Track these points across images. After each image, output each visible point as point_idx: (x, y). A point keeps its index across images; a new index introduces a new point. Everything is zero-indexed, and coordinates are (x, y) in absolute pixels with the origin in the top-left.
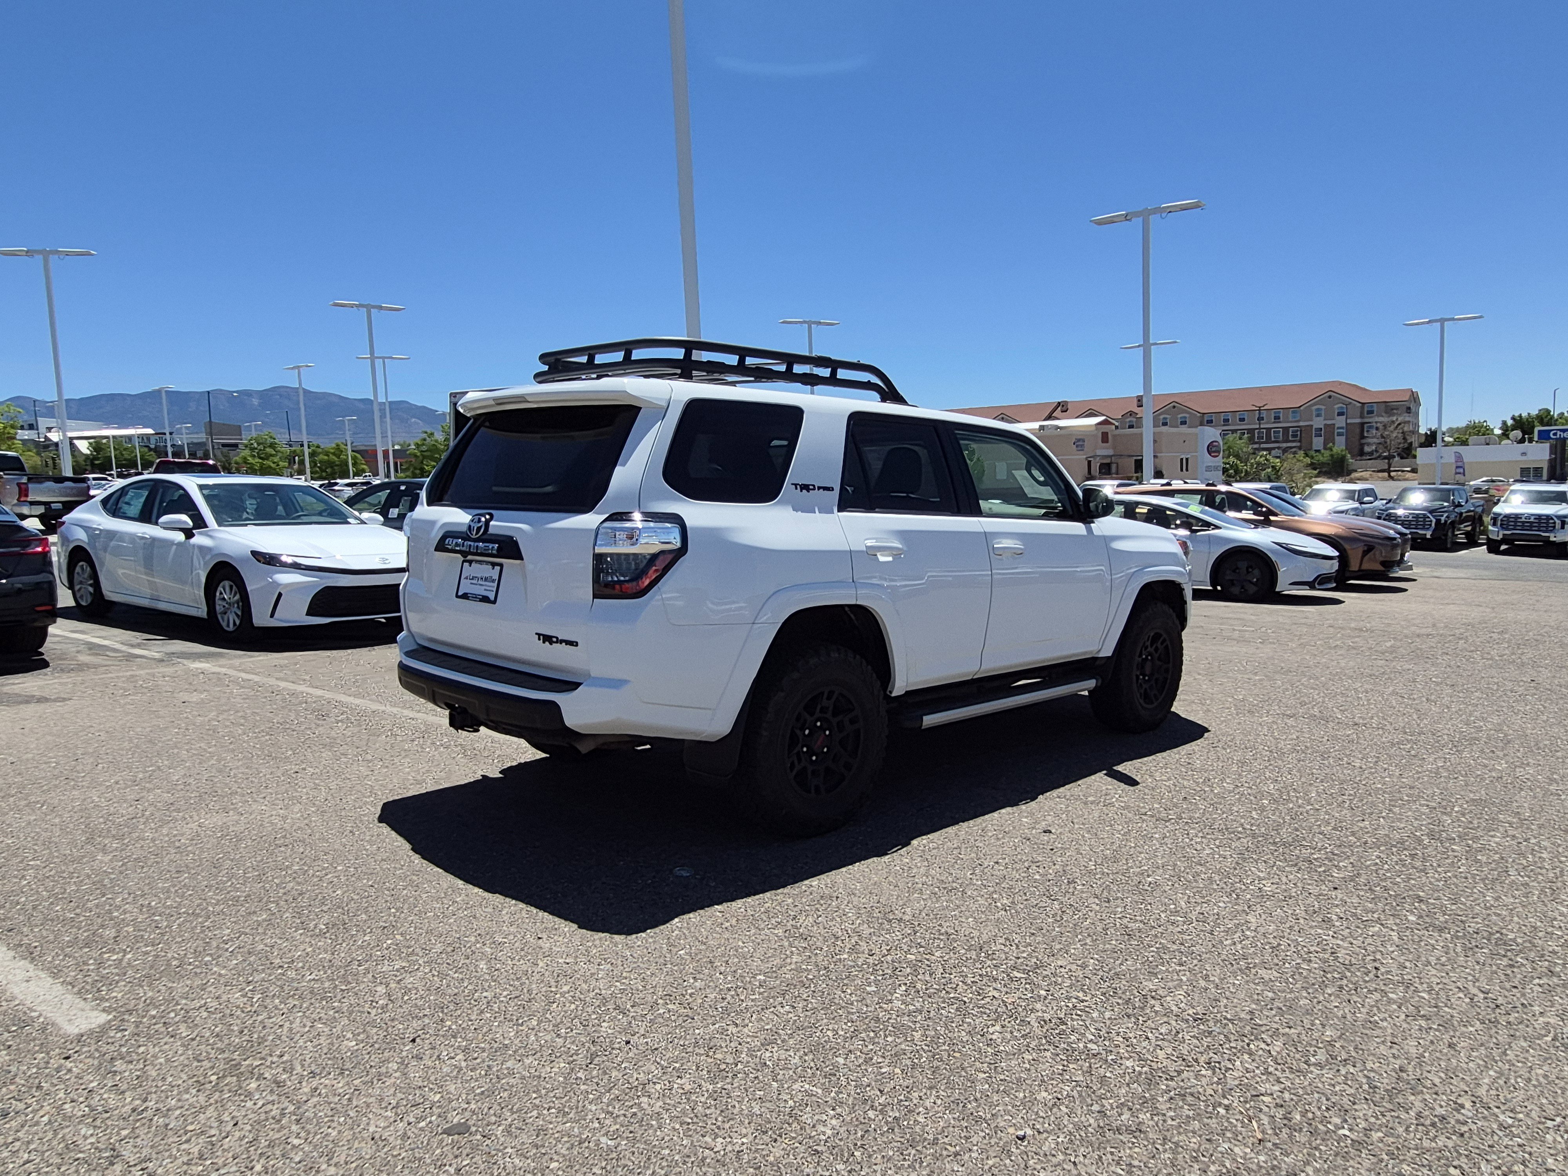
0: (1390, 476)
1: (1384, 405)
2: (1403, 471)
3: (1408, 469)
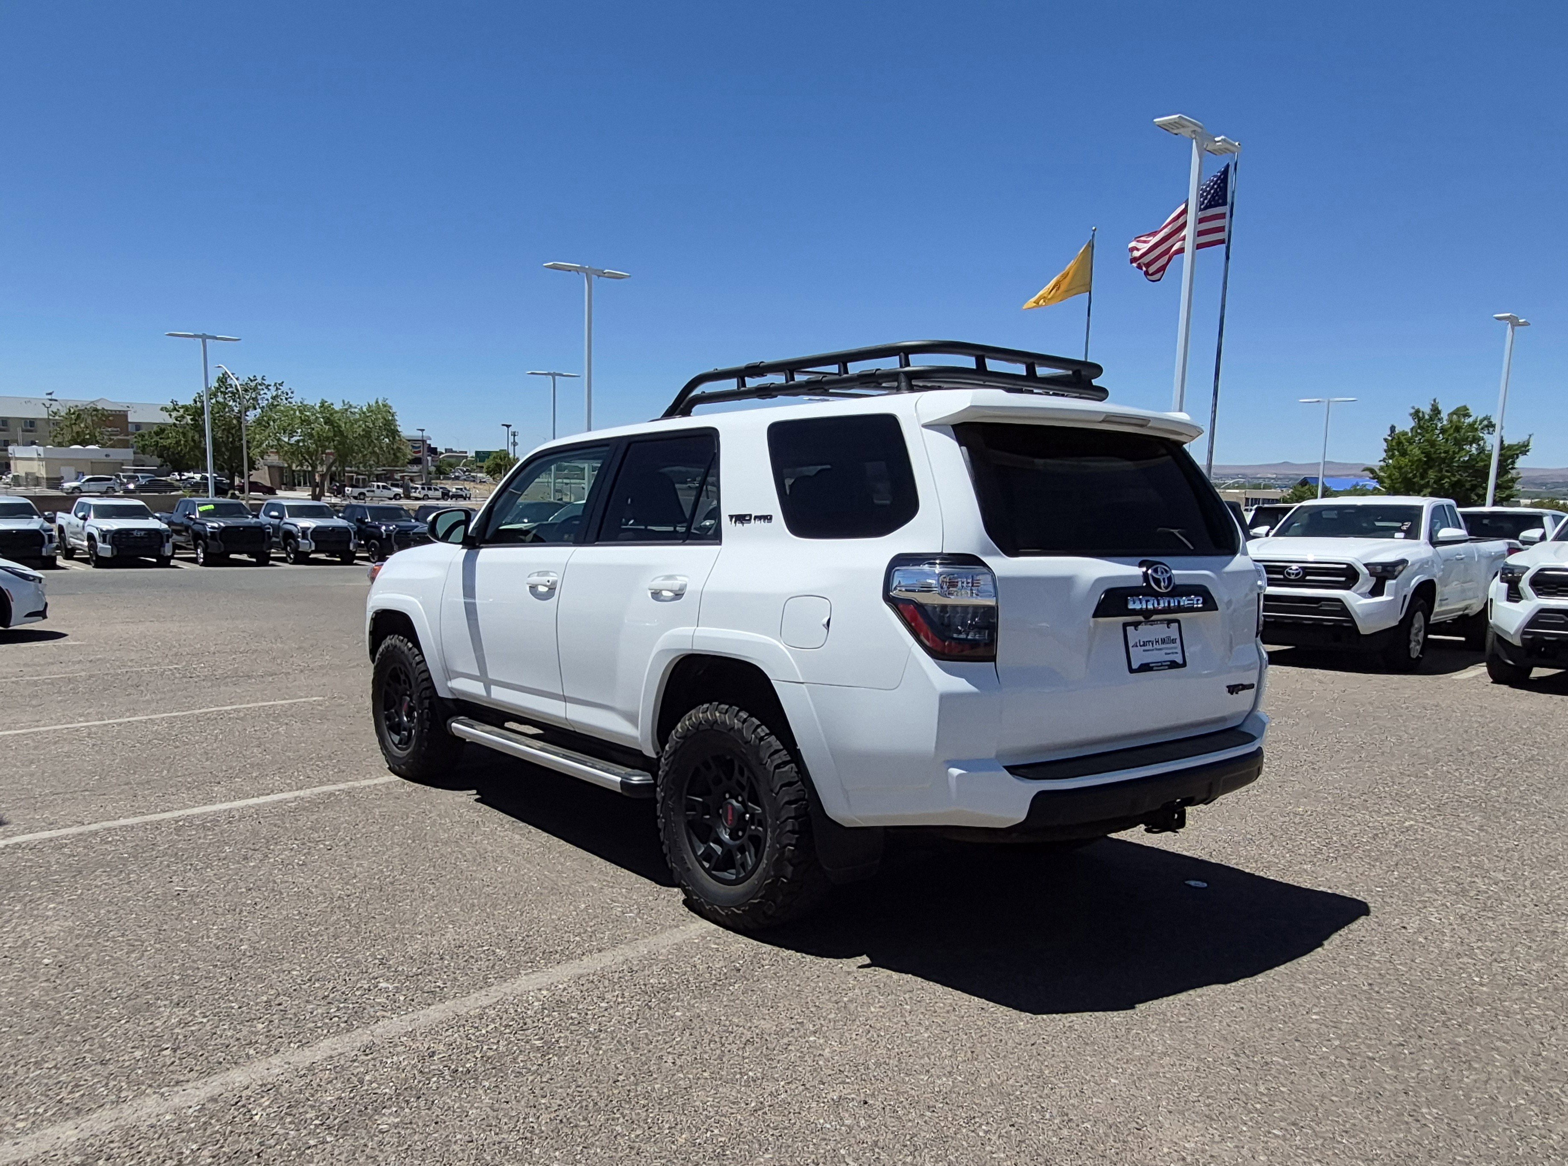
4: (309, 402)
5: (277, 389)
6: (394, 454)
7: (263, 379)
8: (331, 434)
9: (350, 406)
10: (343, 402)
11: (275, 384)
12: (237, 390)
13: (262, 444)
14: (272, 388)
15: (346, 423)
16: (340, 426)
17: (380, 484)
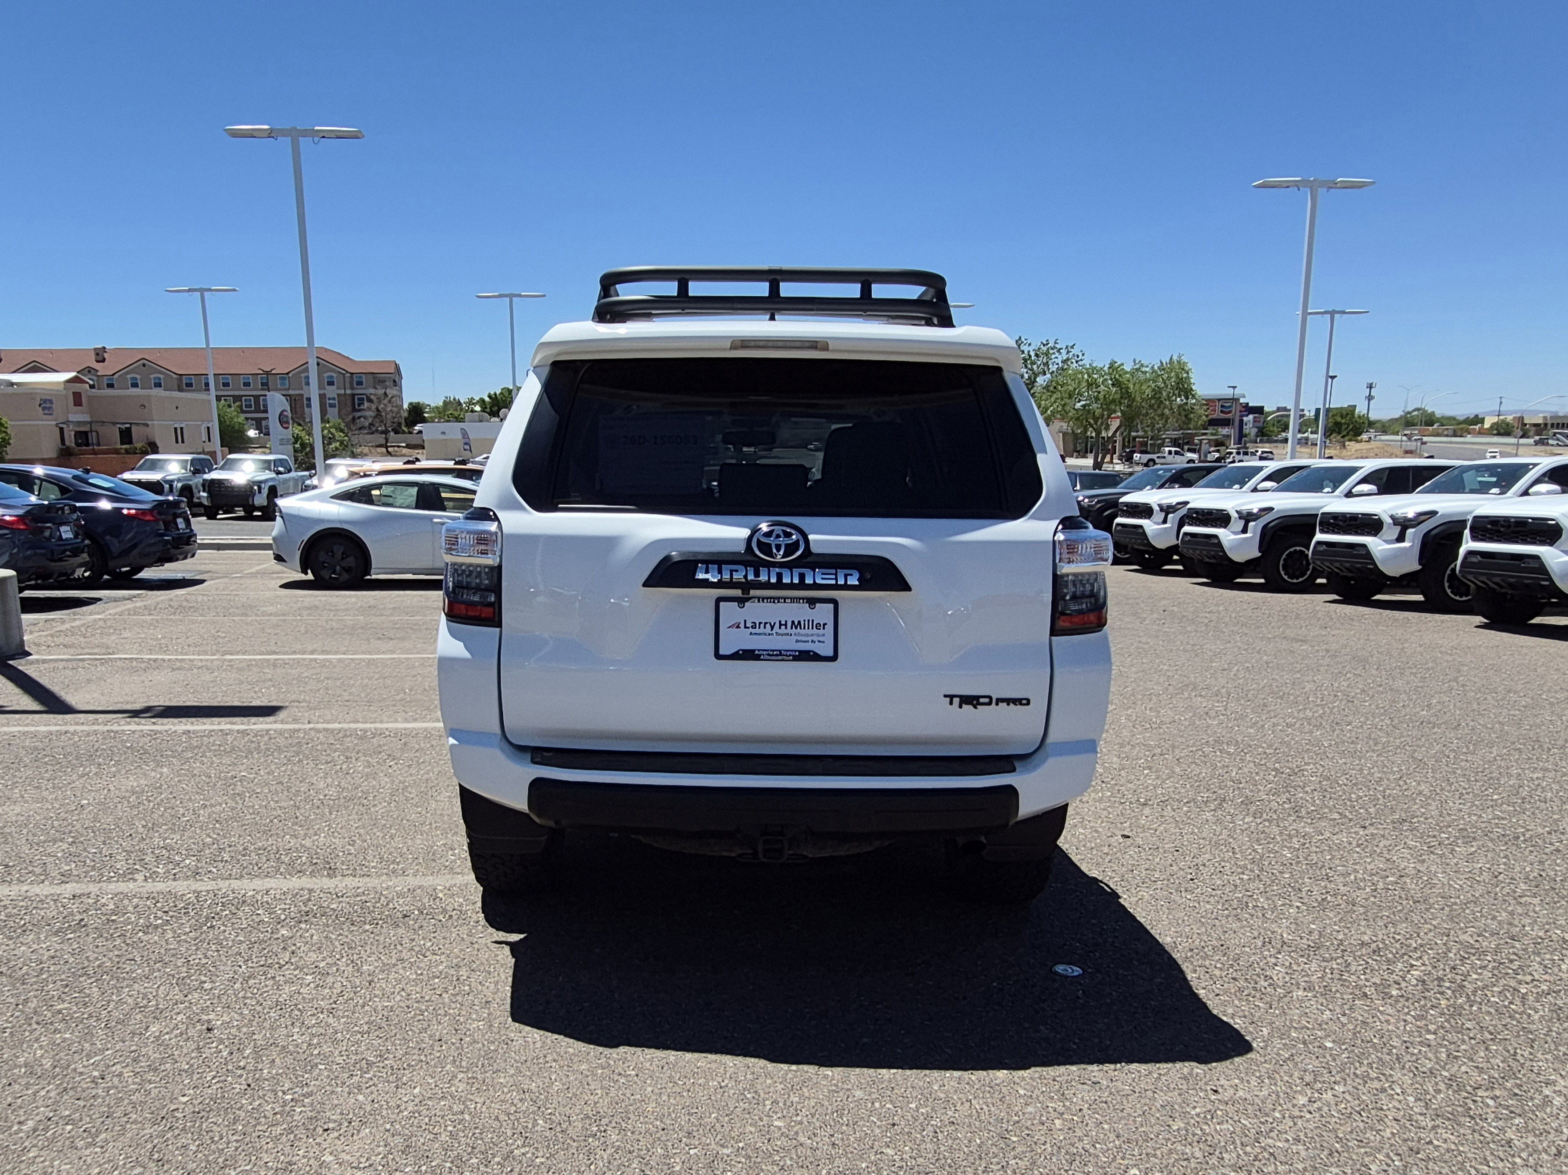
0: (387, 451)
1: (370, 376)
2: (399, 447)
3: (404, 445)
4: (1098, 364)
5: (1068, 352)
6: (1186, 416)
7: (1055, 343)
8: (1118, 396)
9: (1142, 366)
10: (1134, 360)
11: (1067, 347)
12: (1030, 356)
13: (1047, 410)
14: (1063, 351)
15: (1134, 385)
16: (1128, 388)
17: (1173, 449)
